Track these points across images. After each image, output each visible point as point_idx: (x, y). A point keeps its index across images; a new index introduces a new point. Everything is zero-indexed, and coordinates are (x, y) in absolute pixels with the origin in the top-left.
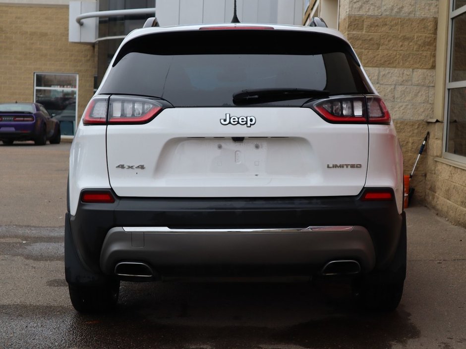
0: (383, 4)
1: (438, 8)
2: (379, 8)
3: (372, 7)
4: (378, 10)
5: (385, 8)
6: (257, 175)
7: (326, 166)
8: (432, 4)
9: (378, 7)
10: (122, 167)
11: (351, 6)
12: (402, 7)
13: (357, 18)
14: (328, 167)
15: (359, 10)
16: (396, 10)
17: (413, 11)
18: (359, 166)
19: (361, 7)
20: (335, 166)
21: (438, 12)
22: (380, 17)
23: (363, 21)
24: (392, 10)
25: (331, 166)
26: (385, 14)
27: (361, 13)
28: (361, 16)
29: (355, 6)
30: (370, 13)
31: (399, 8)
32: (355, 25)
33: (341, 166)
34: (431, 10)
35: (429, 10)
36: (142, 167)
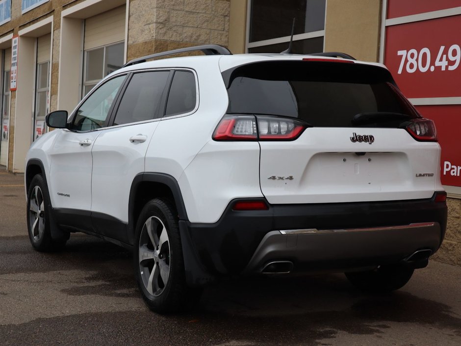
0: (184, 31)
1: (228, 38)
2: (181, 34)
3: (175, 34)
4: (180, 36)
5: (186, 35)
6: (369, 183)
7: (415, 175)
8: (223, 34)
9: (179, 34)
10: (274, 178)
11: (157, 31)
12: (200, 35)
13: (162, 43)
14: (417, 176)
15: (164, 36)
16: (194, 37)
17: (207, 39)
18: (431, 175)
19: (165, 33)
20: (420, 175)
21: (228, 41)
22: (181, 43)
23: (167, 45)
24: (191, 37)
25: (418, 175)
26: (185, 40)
27: (166, 38)
28: (166, 41)
29: (160, 32)
30: (173, 39)
31: (197, 36)
32: (160, 49)
33: (424, 175)
34: (223, 40)
35: (220, 39)
36: (291, 178)
